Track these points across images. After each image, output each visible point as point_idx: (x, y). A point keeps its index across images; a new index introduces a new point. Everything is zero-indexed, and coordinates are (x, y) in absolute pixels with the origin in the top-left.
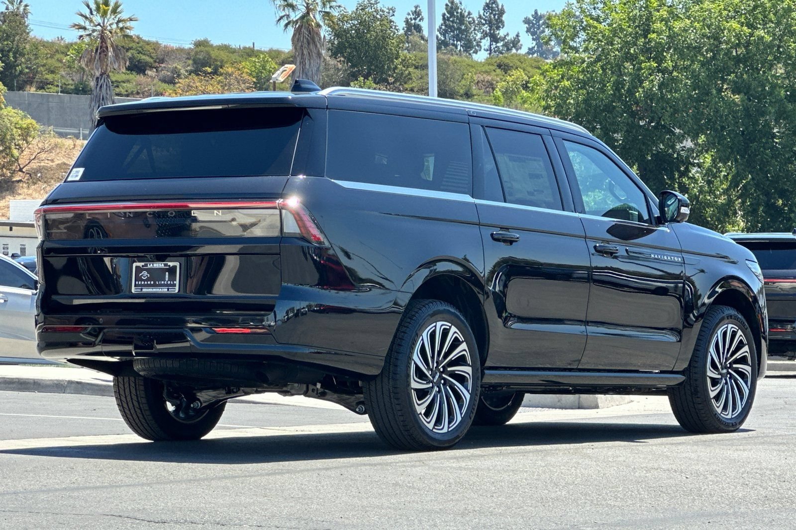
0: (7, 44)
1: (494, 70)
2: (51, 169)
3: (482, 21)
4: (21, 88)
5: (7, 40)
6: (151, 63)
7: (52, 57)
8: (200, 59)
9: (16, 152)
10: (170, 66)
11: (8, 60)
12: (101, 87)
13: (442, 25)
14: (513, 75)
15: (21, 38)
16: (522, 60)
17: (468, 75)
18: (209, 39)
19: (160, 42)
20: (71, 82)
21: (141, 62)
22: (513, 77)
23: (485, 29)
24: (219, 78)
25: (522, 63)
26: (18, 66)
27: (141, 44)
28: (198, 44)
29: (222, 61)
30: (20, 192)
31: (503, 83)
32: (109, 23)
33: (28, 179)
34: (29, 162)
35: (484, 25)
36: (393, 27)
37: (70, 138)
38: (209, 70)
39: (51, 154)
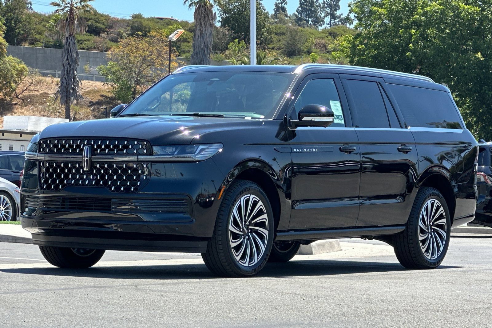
0: (10, 15)
1: (327, 37)
2: (37, 96)
3: (326, 5)
4: (19, 44)
5: (10, 12)
6: (104, 29)
7: (39, 24)
8: (135, 26)
9: (14, 85)
10: (116, 31)
11: (10, 25)
12: (69, 43)
13: (299, 7)
14: (339, 40)
15: (19, 11)
16: (345, 31)
17: (310, 39)
18: (142, 14)
19: (110, 15)
20: (51, 40)
21: (97, 28)
22: (338, 41)
23: (327, 10)
24: (147, 39)
25: (345, 32)
26: (17, 29)
27: (98, 16)
28: (135, 17)
29: (150, 29)
30: (16, 111)
31: (332, 45)
32: (75, 2)
33: (21, 103)
34: (23, 92)
35: (326, 8)
36: (262, 8)
37: (50, 77)
38: (140, 33)
39: (37, 87)
